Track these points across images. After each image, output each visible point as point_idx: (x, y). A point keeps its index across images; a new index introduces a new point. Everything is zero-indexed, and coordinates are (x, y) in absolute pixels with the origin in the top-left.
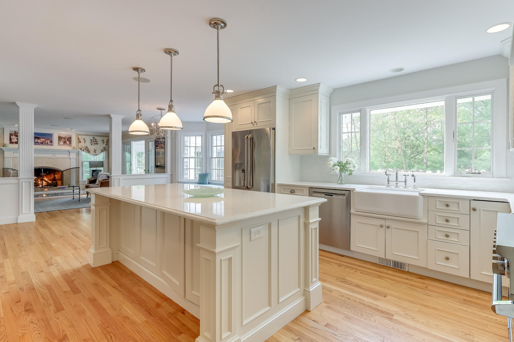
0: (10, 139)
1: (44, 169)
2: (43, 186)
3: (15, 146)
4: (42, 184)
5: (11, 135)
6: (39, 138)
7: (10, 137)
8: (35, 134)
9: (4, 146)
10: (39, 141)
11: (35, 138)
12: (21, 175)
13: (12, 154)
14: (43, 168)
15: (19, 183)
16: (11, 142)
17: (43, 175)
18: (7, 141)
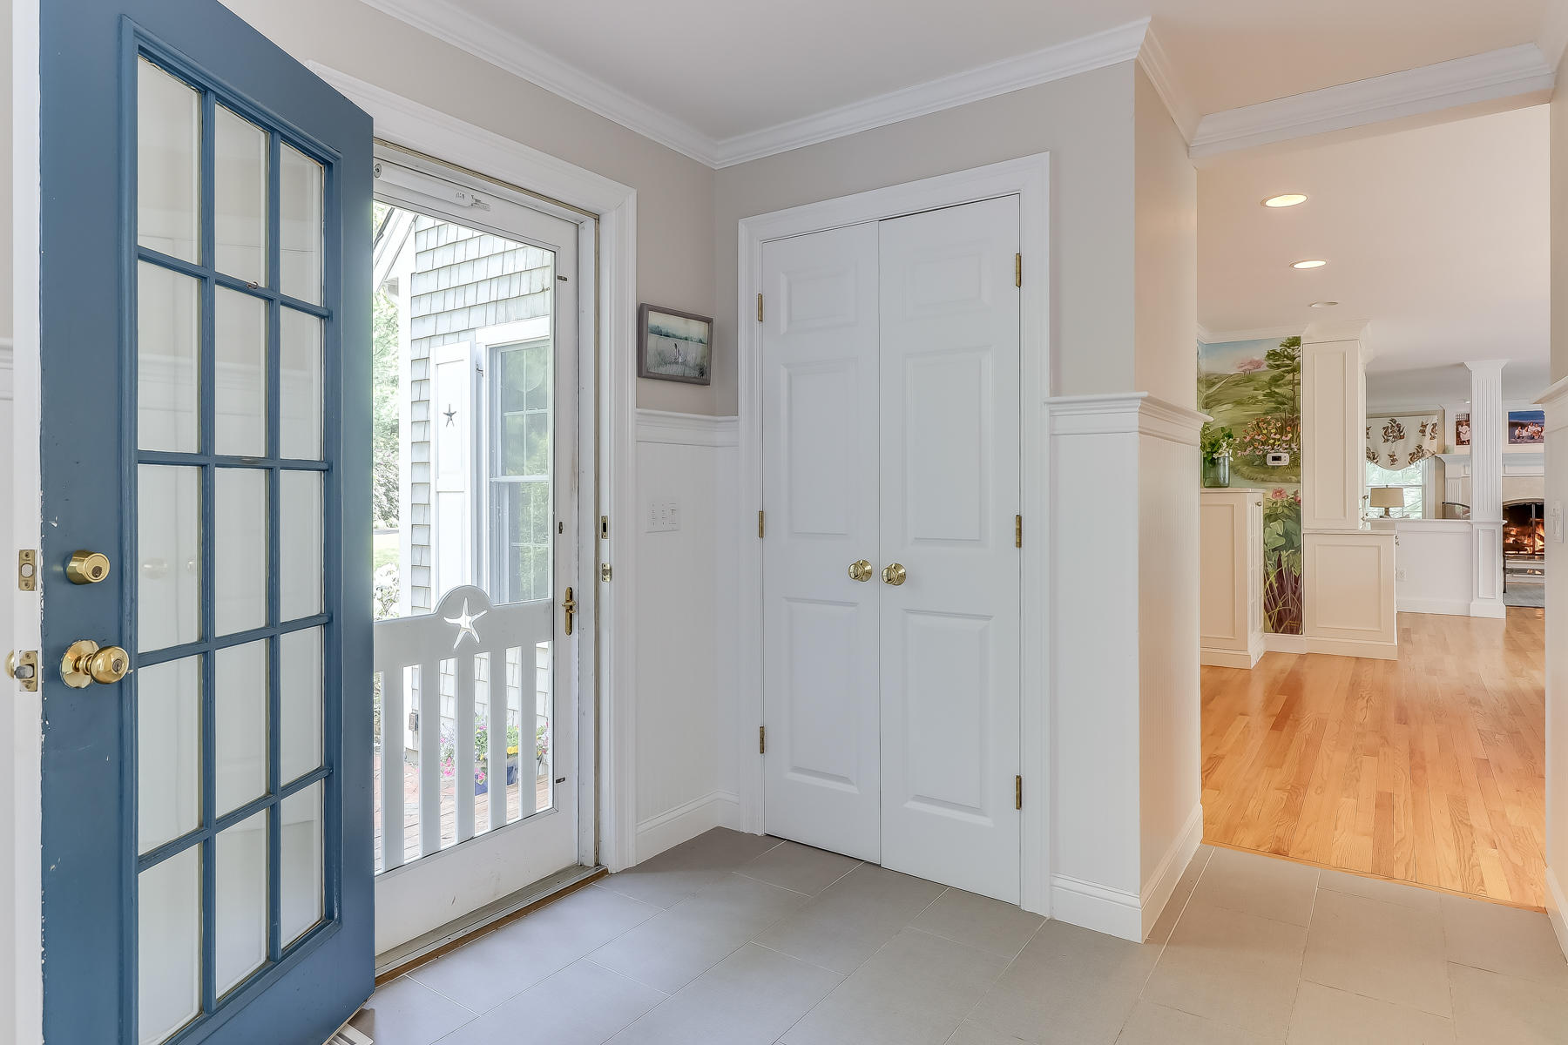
0: (1458, 435)
1: (1536, 506)
2: (1534, 551)
3: (1464, 449)
4: (1533, 546)
5: (1459, 423)
6: (1523, 426)
7: (1457, 429)
8: (1511, 415)
9: (1444, 452)
10: (1524, 433)
11: (1513, 425)
12: (1476, 515)
13: (1462, 471)
14: (1535, 504)
15: (1471, 533)
16: (1460, 442)
17: (1534, 523)
18: (1450, 439)
